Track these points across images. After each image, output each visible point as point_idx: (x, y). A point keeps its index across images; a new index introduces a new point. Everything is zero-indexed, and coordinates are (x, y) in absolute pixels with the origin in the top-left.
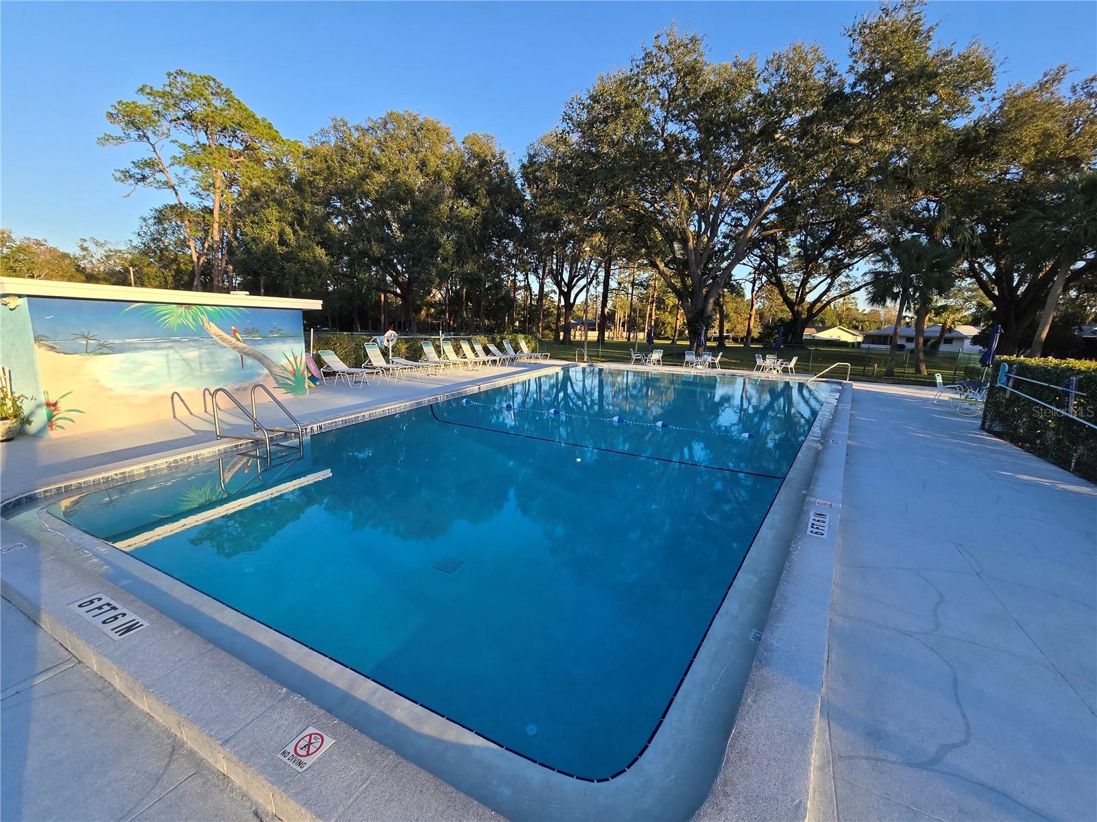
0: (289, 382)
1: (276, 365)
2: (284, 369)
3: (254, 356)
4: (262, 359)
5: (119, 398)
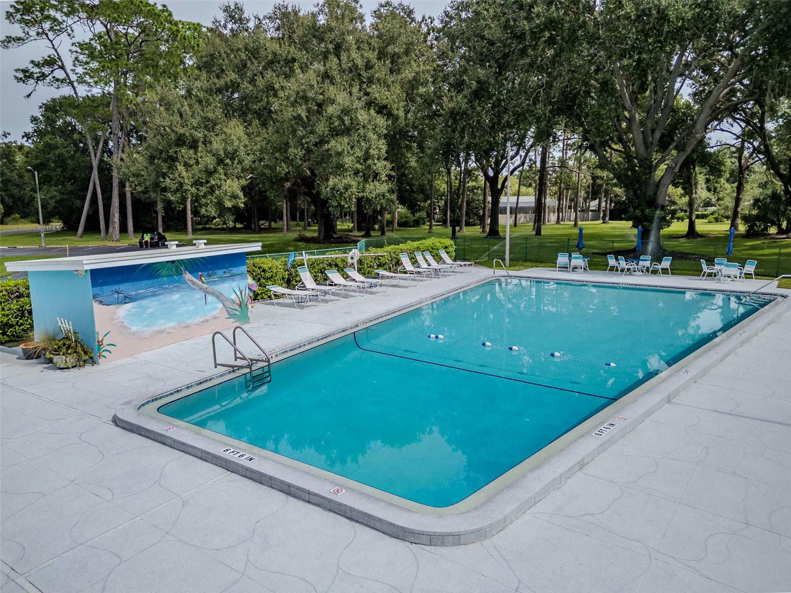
0: (237, 313)
1: (228, 300)
2: (233, 302)
3: (213, 294)
4: (219, 296)
5: (134, 334)
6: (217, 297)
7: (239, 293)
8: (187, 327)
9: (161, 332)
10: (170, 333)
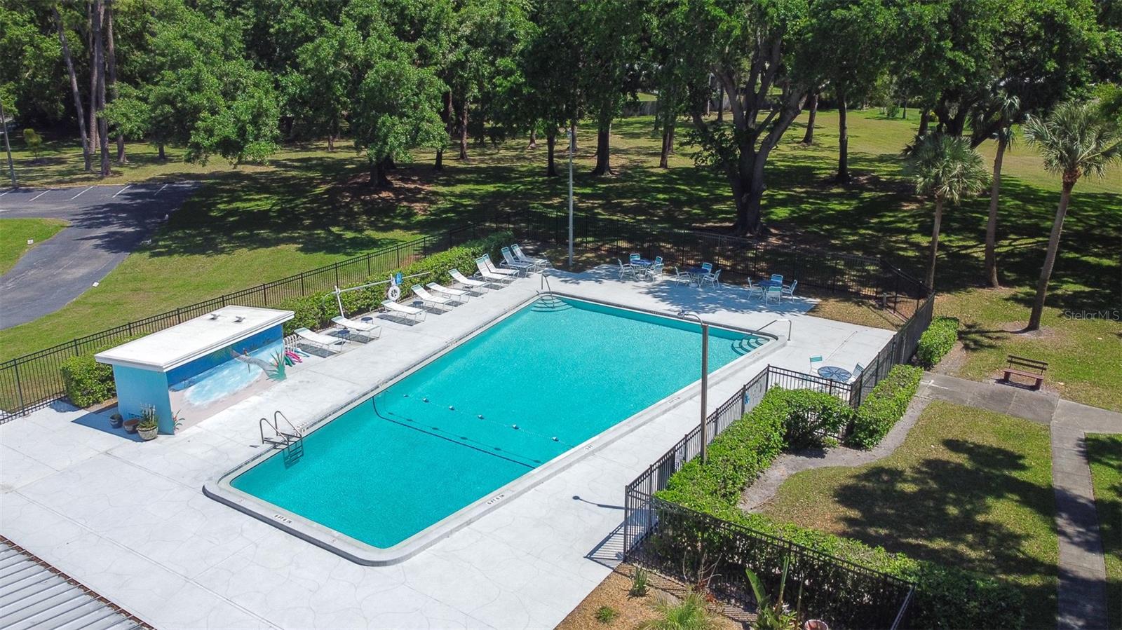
0: (276, 373)
1: (267, 364)
2: (272, 364)
3: (255, 362)
4: (259, 363)
5: (197, 407)
6: (258, 364)
7: (276, 357)
8: (235, 394)
9: (215, 402)
10: (223, 401)
